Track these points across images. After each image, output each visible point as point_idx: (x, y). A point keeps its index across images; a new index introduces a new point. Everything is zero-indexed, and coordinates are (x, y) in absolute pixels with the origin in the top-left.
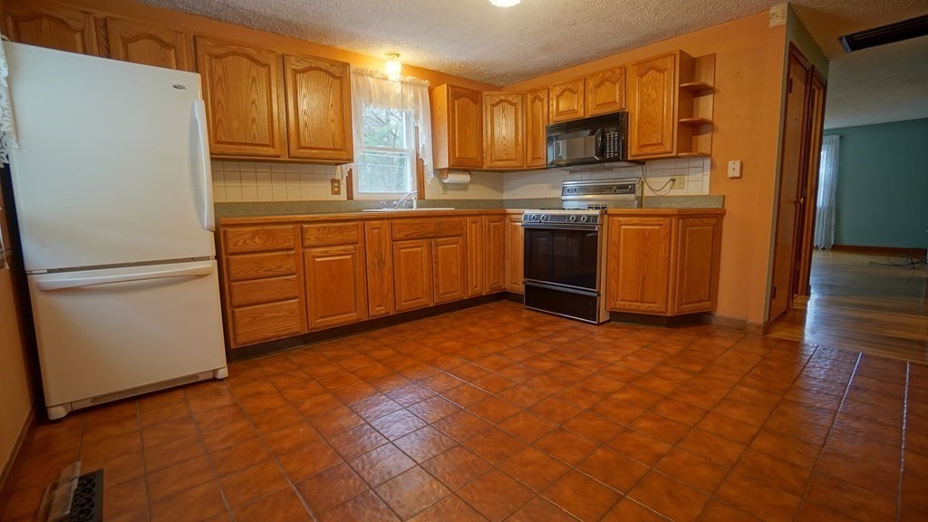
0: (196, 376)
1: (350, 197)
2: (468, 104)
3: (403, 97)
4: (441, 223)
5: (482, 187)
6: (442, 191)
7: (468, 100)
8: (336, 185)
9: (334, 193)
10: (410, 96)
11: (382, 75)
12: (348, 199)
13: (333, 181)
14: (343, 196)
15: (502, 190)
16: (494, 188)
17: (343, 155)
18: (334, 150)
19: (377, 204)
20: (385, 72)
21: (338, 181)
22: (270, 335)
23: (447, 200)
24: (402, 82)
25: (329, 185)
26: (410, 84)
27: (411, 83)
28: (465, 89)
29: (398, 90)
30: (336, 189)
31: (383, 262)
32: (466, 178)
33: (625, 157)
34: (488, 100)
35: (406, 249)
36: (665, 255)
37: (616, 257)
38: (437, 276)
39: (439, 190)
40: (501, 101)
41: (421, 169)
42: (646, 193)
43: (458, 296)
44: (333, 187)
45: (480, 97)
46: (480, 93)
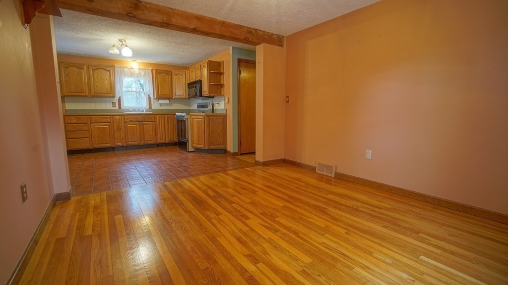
1: (120, 107)
2: (165, 75)
3: (139, 72)
4: (145, 117)
5: (178, 104)
6: (159, 106)
9: (113, 107)
10: (143, 73)
13: (113, 103)
14: (117, 107)
15: (190, 106)
16: (188, 106)
17: (111, 95)
18: (107, 93)
19: (128, 110)
20: (131, 66)
21: (115, 103)
22: (79, 148)
23: (162, 109)
24: (139, 69)
25: (111, 104)
27: (143, 69)
29: (137, 72)
31: (121, 129)
32: (167, 101)
33: (201, 95)
34: (173, 74)
35: (130, 125)
36: (203, 129)
37: (192, 129)
38: (144, 134)
39: (156, 106)
40: (178, 74)
41: (150, 98)
42: (215, 108)
43: (153, 142)
44: (113, 105)
45: (170, 73)
46: (170, 71)
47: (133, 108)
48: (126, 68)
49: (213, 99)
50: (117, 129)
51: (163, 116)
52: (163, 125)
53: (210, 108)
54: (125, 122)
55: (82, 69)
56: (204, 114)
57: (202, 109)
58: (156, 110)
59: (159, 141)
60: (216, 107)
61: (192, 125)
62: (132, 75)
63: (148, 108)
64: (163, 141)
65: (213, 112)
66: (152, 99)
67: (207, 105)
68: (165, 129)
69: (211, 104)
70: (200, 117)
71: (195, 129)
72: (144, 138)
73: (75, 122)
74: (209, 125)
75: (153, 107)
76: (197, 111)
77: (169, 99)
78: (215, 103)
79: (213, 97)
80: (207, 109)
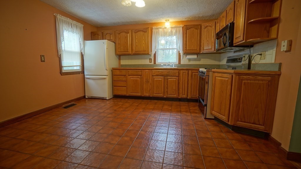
0: (104, 97)
2: (194, 30)
3: (171, 31)
4: (170, 72)
5: (208, 60)
6: (188, 61)
7: (193, 29)
8: (151, 60)
9: (150, 62)
10: (174, 31)
11: (164, 27)
12: (154, 64)
13: (150, 59)
14: (153, 63)
16: (215, 60)
18: (144, 51)
20: (165, 26)
21: (151, 59)
23: (190, 64)
26: (175, 27)
28: (191, 25)
29: (170, 31)
30: (151, 61)
31: (149, 81)
32: (195, 57)
33: (231, 45)
34: (203, 27)
35: (157, 78)
36: (229, 93)
37: (214, 91)
38: (167, 88)
39: (185, 61)
40: (207, 26)
41: (179, 54)
42: (253, 62)
43: (175, 96)
44: (150, 61)
45: (199, 27)
46: (199, 25)
47: (164, 64)
48: (161, 28)
49: (252, 49)
50: (146, 81)
51: (187, 71)
52: (186, 81)
53: (245, 62)
54: (153, 76)
55: (128, 33)
56: (232, 71)
57: (233, 64)
58: (184, 65)
59: (181, 96)
60: (257, 60)
61: (214, 86)
62: (165, 34)
63: (178, 63)
64: (185, 96)
65: (249, 68)
66: (182, 54)
67: (239, 59)
68: (188, 84)
69: (247, 56)
70: (225, 75)
71: (217, 91)
72: (167, 92)
73: (119, 74)
74: (239, 89)
75: (182, 63)
76: (226, 67)
77: (197, 54)
78: (254, 55)
79: (252, 46)
80: (239, 64)
